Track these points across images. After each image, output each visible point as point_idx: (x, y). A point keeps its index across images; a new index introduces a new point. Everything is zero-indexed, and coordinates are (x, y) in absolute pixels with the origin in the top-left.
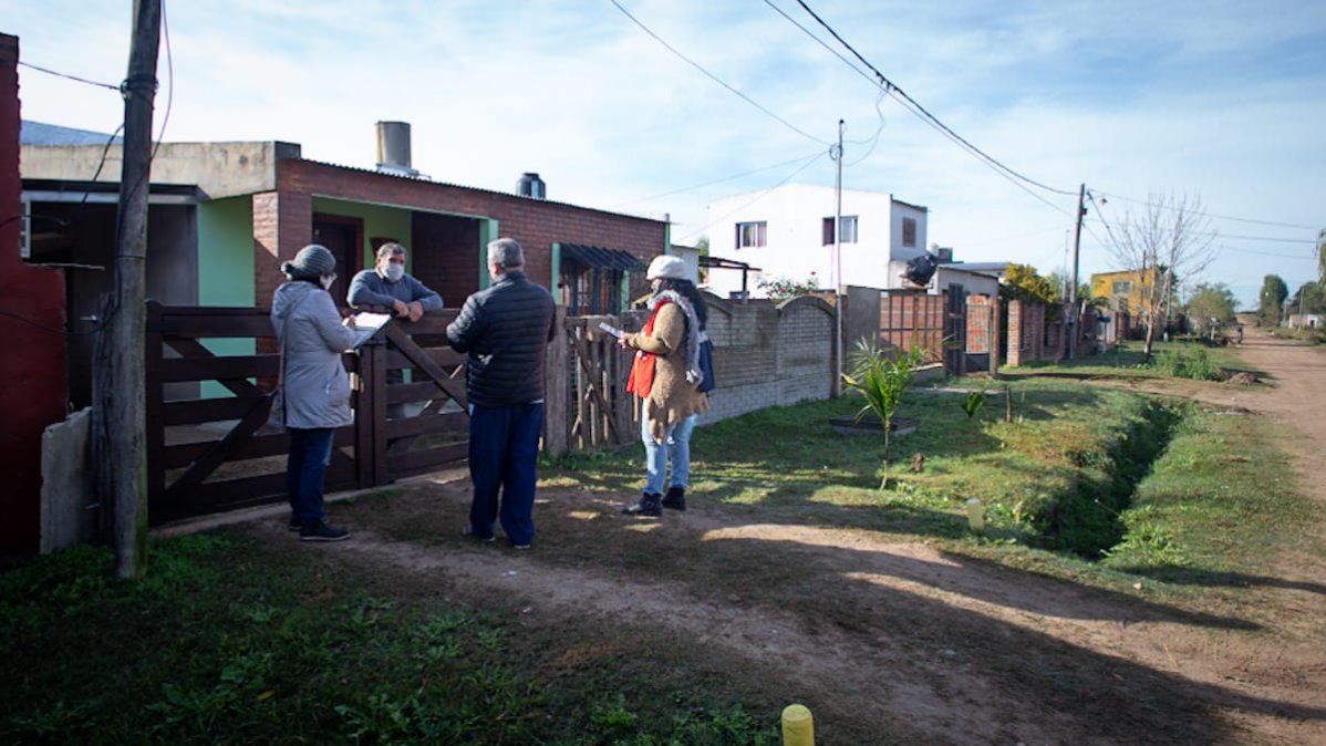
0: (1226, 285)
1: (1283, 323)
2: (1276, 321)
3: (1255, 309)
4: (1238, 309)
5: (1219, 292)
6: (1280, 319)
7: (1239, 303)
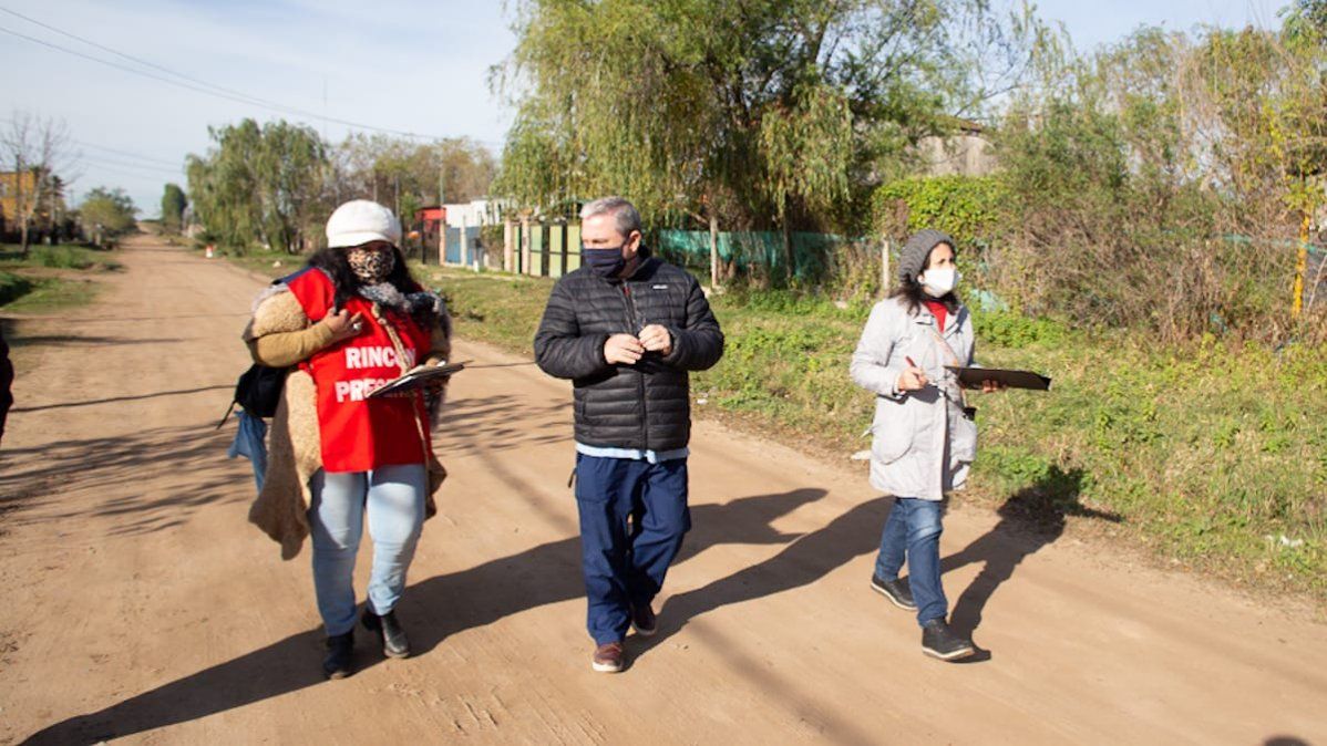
0: (124, 191)
1: (184, 233)
2: (177, 230)
3: (157, 217)
4: (138, 217)
5: (117, 199)
6: (181, 227)
7: (140, 211)
